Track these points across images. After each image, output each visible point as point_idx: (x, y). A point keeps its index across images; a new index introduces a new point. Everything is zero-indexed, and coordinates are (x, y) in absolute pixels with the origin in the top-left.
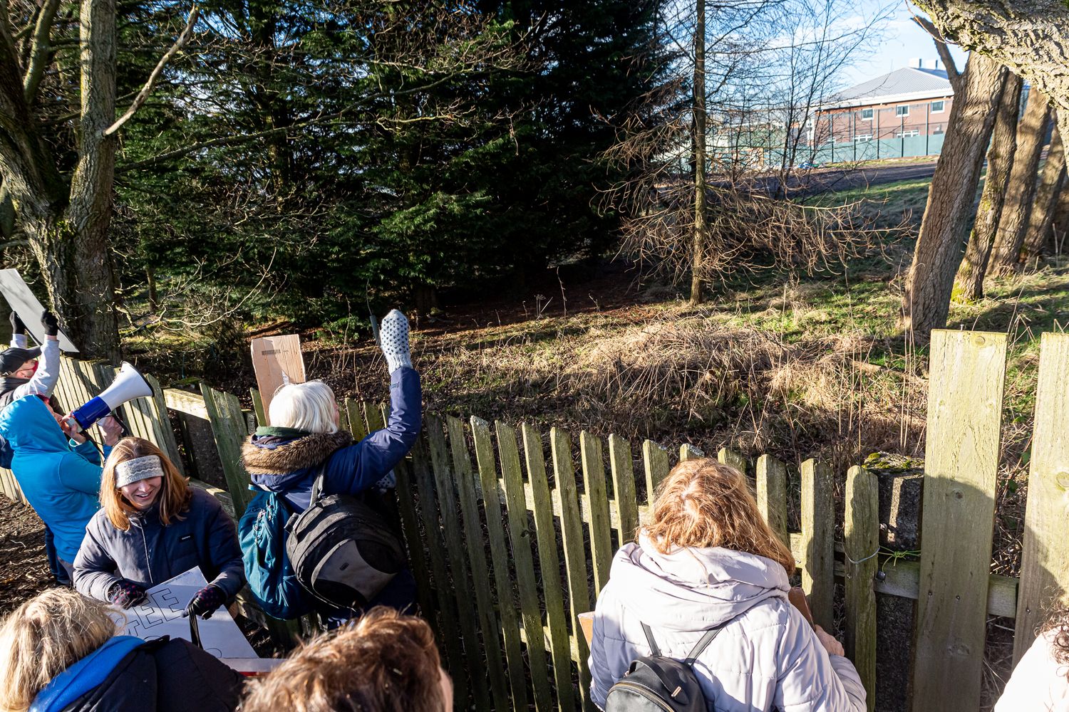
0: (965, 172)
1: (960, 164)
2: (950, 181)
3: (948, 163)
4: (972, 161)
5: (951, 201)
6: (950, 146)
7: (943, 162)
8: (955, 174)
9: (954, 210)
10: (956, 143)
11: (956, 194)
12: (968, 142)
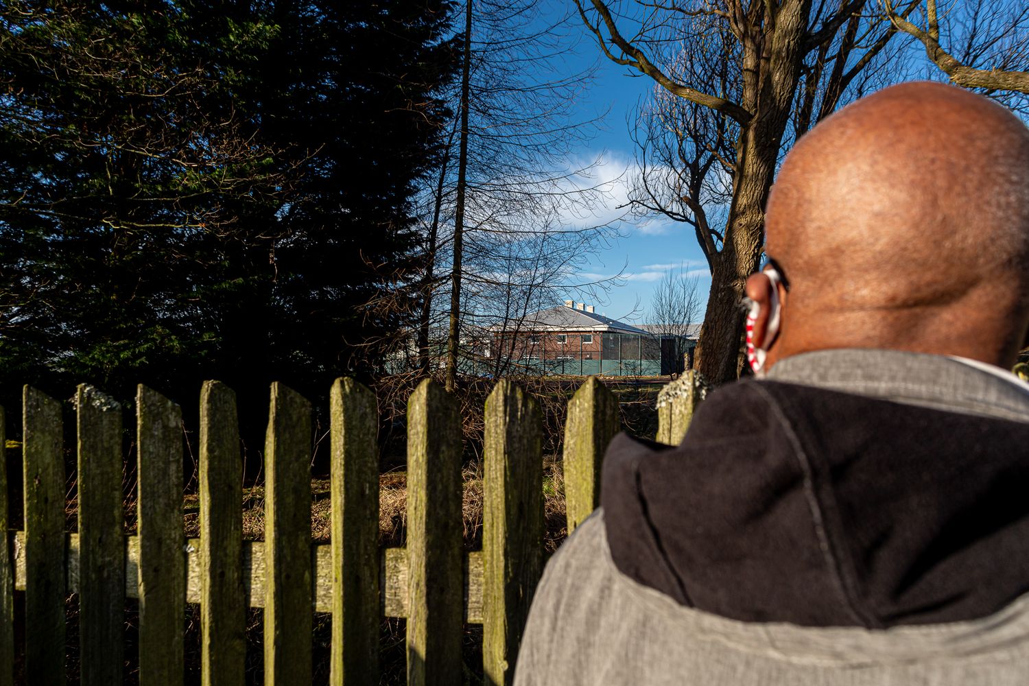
0: (728, 337)
1: (724, 330)
2: (715, 344)
3: (712, 328)
4: (734, 327)
5: (717, 363)
6: (713, 313)
7: (708, 327)
8: (719, 339)
9: (720, 372)
10: (719, 311)
11: (720, 356)
12: (730, 310)
